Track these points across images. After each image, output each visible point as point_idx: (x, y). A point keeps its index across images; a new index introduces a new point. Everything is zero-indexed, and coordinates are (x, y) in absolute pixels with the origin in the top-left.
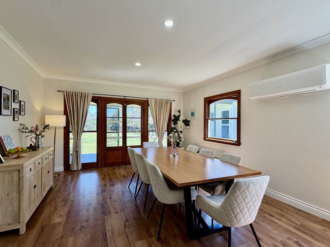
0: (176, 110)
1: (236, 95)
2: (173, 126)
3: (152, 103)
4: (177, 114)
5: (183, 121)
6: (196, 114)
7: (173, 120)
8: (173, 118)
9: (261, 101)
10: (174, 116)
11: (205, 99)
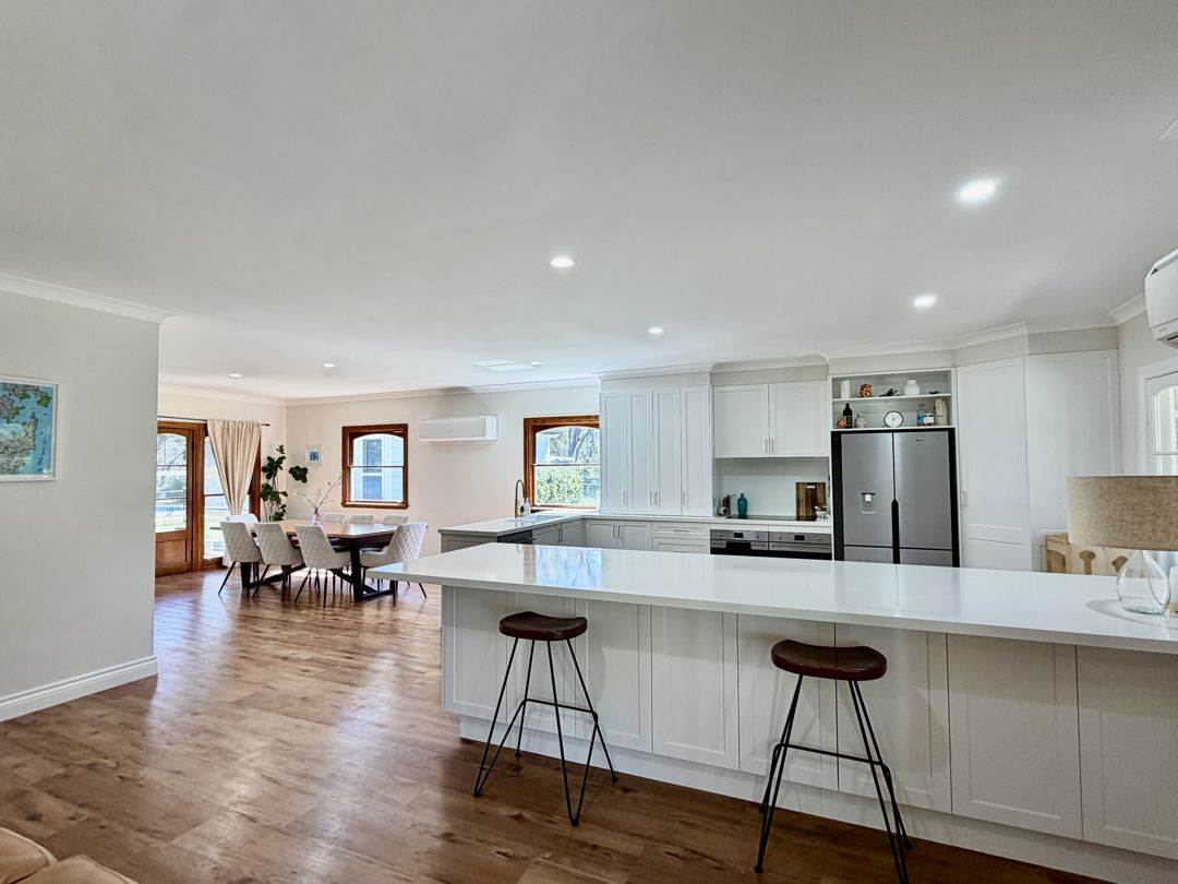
0: (270, 446)
1: (401, 430)
2: (263, 481)
3: (215, 430)
4: (276, 456)
5: (292, 471)
6: (322, 457)
7: (264, 469)
8: (264, 463)
9: (433, 444)
10: (269, 458)
11: (345, 430)
